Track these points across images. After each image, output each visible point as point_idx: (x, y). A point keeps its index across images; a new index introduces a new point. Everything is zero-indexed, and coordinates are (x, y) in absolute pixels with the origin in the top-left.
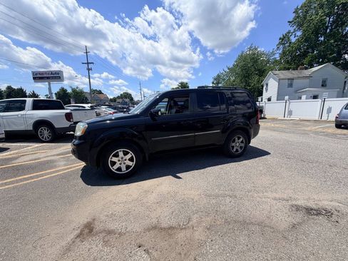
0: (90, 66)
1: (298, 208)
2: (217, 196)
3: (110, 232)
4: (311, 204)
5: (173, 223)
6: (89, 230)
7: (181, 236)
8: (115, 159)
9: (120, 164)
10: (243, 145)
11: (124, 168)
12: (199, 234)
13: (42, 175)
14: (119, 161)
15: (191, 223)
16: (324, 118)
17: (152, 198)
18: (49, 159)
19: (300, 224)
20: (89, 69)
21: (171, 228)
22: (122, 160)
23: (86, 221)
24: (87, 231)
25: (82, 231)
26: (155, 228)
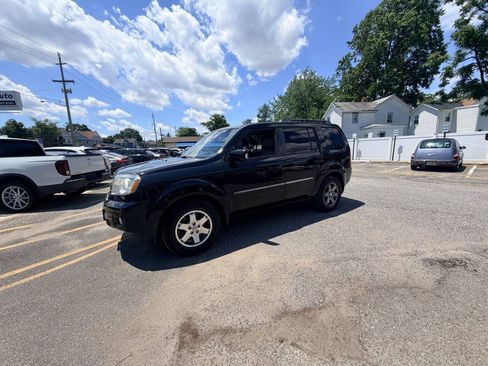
1: (431, 262)
2: (337, 261)
3: (226, 331)
4: (440, 256)
5: (305, 302)
6: (190, 334)
7: (324, 316)
8: (184, 227)
9: (192, 233)
10: (336, 195)
11: (197, 239)
12: (345, 311)
13: (50, 266)
14: (190, 228)
15: (327, 299)
16: (396, 159)
17: (255, 275)
19: (444, 278)
20: (66, 92)
21: (306, 310)
22: (194, 227)
23: (178, 323)
24: (188, 337)
25: (181, 338)
26: (285, 313)
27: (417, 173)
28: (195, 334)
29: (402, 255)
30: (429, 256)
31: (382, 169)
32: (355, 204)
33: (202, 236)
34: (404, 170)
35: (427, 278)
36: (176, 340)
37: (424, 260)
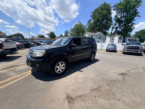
1: (120, 74)
2: (100, 75)
4: (121, 72)
6: (70, 99)
9: (60, 69)
11: (61, 71)
14: (59, 67)
15: (101, 85)
17: (81, 80)
19: (124, 78)
21: (98, 88)
22: (60, 67)
27: (108, 52)
28: (72, 99)
30: (119, 72)
31: (100, 51)
32: (97, 60)
33: (62, 70)
34: (104, 51)
35: (120, 78)
36: (67, 101)
37: (118, 74)
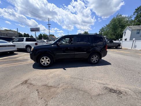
0: (50, 25)
3: (31, 84)
5: (53, 85)
9: (45, 62)
12: (59, 91)
15: (59, 86)
17: (51, 75)
18: (27, 58)
20: (49, 27)
23: (26, 79)
24: (25, 82)
26: (45, 85)
29: (99, 83)
36: (22, 82)
37: (105, 87)
